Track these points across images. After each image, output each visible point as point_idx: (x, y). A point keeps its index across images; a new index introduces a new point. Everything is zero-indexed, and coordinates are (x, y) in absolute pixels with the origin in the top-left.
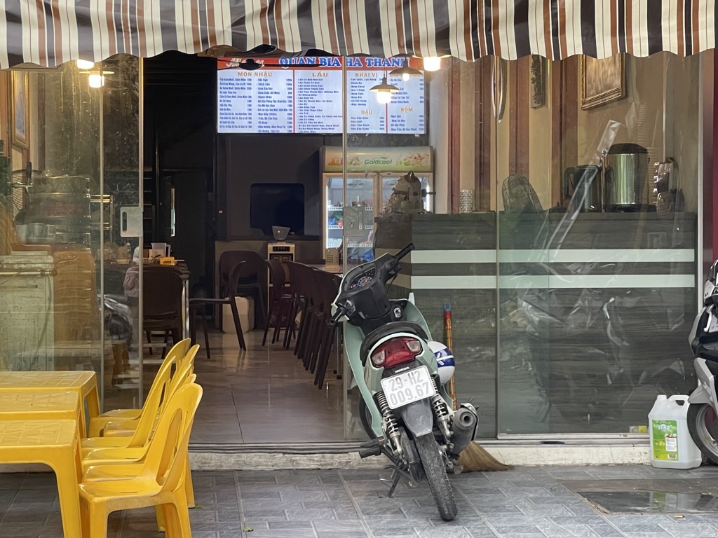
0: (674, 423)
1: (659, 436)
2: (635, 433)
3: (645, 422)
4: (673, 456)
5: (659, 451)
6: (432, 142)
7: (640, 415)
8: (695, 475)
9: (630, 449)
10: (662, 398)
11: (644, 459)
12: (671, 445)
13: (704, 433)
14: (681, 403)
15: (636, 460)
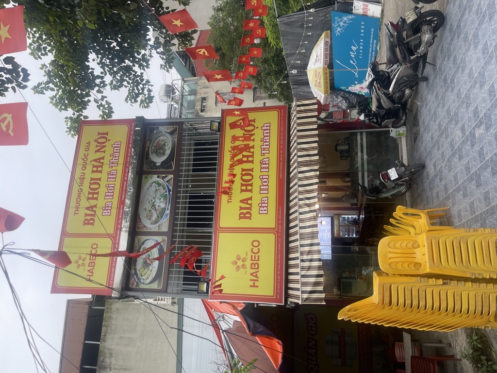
0: (396, 131)
1: (399, 134)
2: (399, 142)
3: (396, 139)
4: (404, 131)
5: (403, 134)
6: (332, 215)
7: (394, 140)
8: (408, 127)
9: (403, 141)
10: (391, 135)
11: (405, 138)
12: (401, 132)
13: (398, 125)
14: (392, 131)
15: (405, 140)
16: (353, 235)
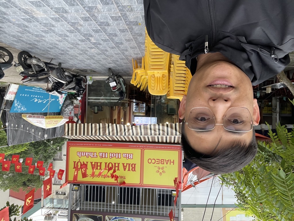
1: (91, 79)
2: (95, 80)
4: (89, 77)
6: (133, 116)
7: (94, 82)
8: (87, 75)
10: (91, 84)
11: (93, 77)
14: (88, 83)
16: (144, 106)
